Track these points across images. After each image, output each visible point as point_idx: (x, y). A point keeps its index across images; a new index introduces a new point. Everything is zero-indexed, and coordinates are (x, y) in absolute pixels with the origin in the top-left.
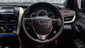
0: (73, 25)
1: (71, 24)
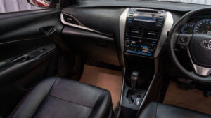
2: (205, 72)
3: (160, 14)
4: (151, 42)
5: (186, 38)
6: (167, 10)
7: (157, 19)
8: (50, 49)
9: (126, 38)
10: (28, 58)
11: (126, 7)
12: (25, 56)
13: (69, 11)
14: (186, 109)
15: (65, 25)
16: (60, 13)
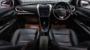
0: (74, 13)
1: (73, 12)
2: (62, 18)
3: (48, 5)
4: (47, 13)
5: (57, 10)
6: (49, 4)
7: (47, 6)
8: (15, 20)
9: (40, 13)
10: (9, 24)
11: (38, 4)
12: (8, 23)
13: (18, 7)
14: (57, 28)
15: (18, 12)
16: (15, 8)
